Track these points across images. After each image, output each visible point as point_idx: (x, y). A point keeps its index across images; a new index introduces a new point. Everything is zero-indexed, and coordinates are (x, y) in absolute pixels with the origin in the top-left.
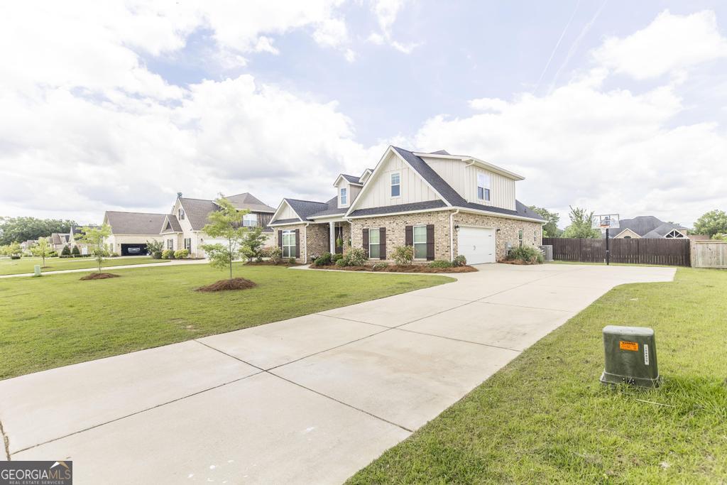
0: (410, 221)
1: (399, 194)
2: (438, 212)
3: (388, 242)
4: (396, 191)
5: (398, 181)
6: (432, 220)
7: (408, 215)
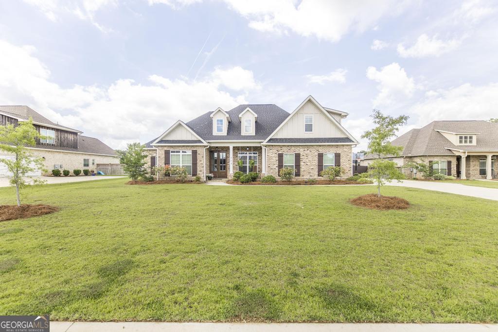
0: (321, 150)
1: (312, 131)
2: (343, 145)
3: (302, 163)
4: (309, 128)
5: (311, 121)
6: (339, 151)
7: (320, 146)
